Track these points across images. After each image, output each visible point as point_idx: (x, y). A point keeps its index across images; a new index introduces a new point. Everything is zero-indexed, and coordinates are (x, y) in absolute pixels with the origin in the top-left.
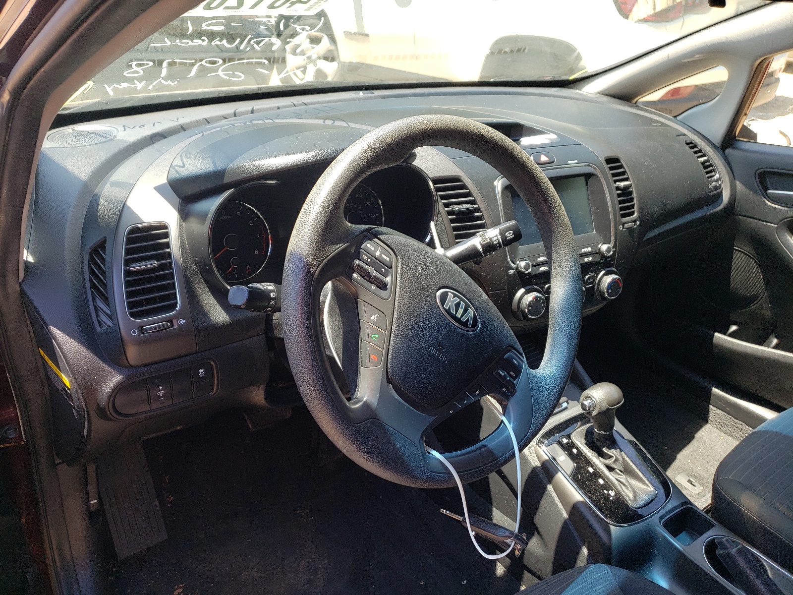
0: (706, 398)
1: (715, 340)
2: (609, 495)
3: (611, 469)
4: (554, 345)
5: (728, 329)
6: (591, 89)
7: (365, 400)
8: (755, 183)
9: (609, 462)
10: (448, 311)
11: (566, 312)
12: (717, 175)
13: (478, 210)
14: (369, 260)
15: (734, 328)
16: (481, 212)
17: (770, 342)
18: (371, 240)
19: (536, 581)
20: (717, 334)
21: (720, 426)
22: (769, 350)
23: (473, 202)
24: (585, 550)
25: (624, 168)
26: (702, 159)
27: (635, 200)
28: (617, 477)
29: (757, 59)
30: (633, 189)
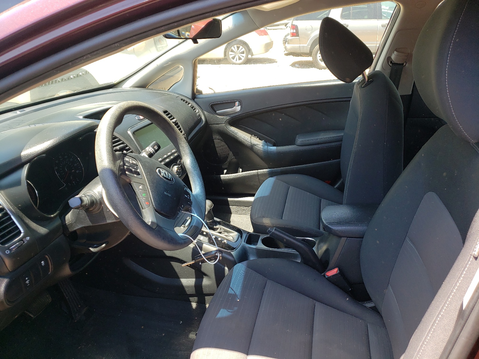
0: (227, 204)
1: (222, 178)
2: (225, 243)
3: (220, 233)
4: (194, 181)
5: (224, 173)
6: (127, 85)
7: (150, 221)
8: (211, 110)
9: (218, 230)
10: (163, 176)
11: (194, 167)
12: (197, 110)
13: (127, 146)
14: (129, 165)
15: (225, 171)
16: (128, 146)
17: (240, 171)
18: (126, 157)
19: (212, 297)
20: (221, 176)
21: (237, 212)
22: (241, 174)
23: (123, 143)
24: (226, 268)
25: (171, 114)
26: (190, 105)
27: (180, 126)
28: (223, 234)
29: (193, 61)
30: (178, 122)
